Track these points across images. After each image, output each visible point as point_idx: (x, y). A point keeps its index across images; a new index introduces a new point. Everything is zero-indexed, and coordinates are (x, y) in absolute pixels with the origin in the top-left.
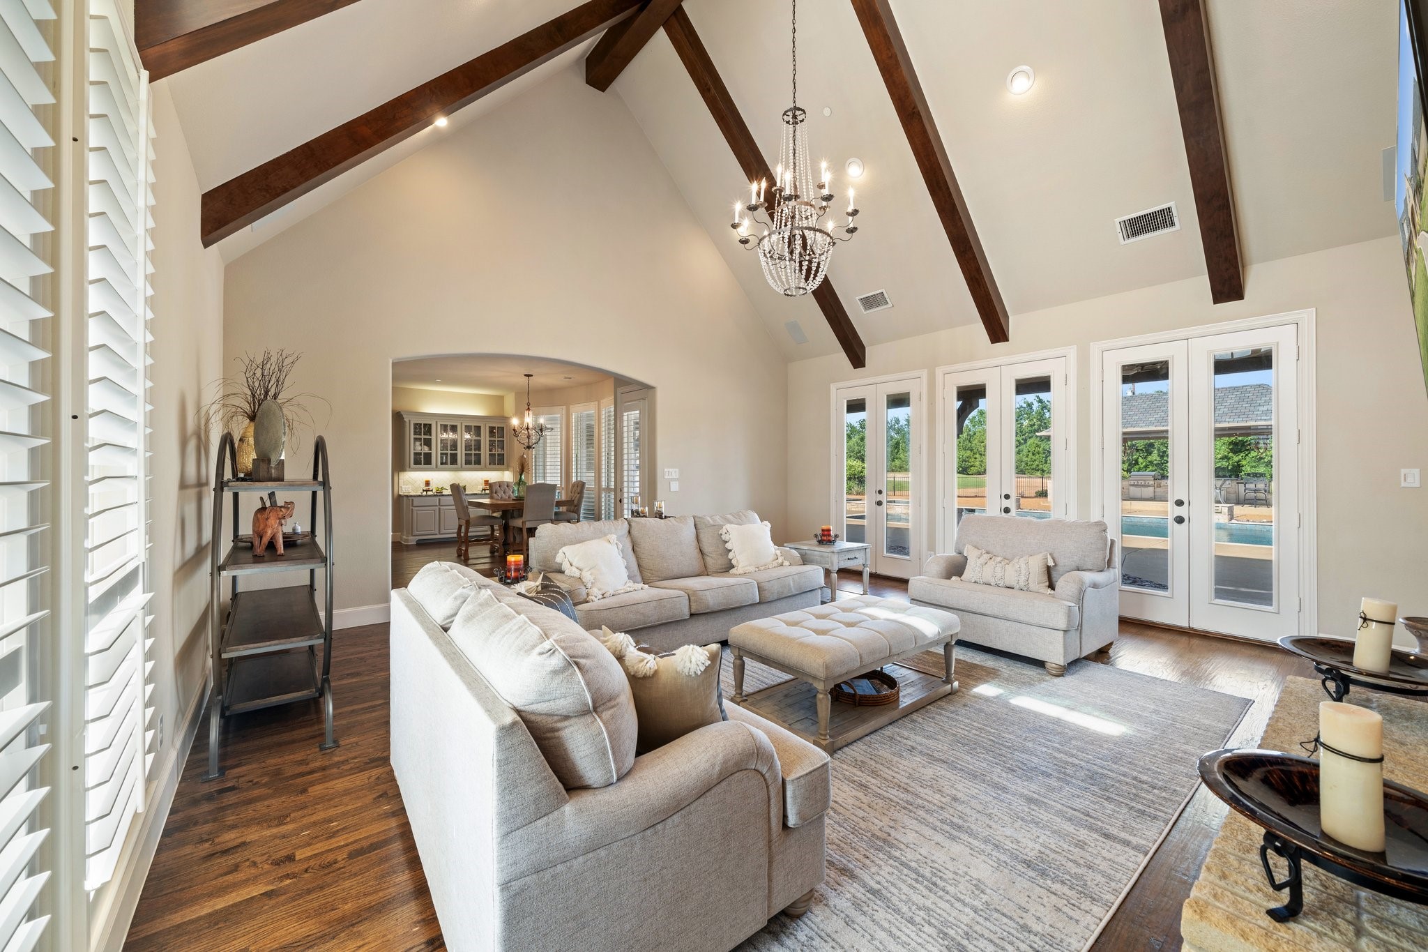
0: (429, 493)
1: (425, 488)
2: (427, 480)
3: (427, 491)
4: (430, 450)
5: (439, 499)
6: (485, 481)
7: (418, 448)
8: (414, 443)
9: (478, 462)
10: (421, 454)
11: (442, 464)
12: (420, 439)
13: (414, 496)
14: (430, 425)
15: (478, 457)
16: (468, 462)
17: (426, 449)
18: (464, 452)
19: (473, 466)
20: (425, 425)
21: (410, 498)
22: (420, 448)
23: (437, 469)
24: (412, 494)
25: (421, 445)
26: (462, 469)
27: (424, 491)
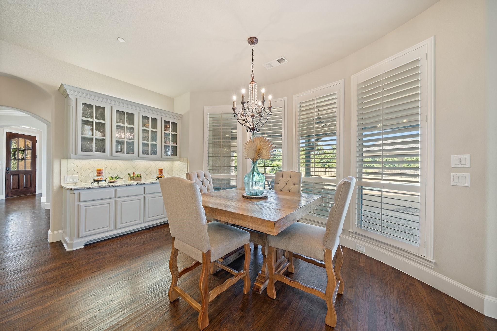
0: (102, 184)
1: (96, 178)
2: (99, 168)
3: (98, 181)
4: (104, 136)
5: (116, 190)
6: (160, 170)
7: (88, 134)
8: (83, 127)
9: (154, 152)
10: (91, 139)
11: (117, 152)
12: (90, 123)
13: (82, 189)
14: (104, 109)
15: (155, 147)
16: (145, 152)
17: (98, 135)
18: (141, 142)
19: (150, 156)
20: (97, 108)
21: (75, 192)
22: (90, 133)
23: (111, 157)
24: (80, 185)
25: (92, 130)
26: (138, 158)
27: (95, 181)
